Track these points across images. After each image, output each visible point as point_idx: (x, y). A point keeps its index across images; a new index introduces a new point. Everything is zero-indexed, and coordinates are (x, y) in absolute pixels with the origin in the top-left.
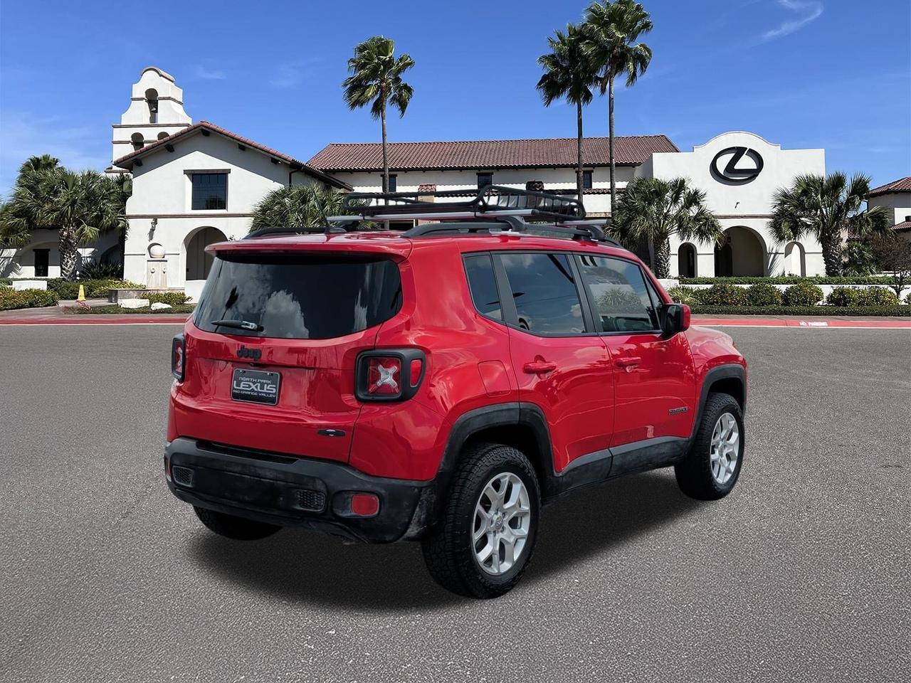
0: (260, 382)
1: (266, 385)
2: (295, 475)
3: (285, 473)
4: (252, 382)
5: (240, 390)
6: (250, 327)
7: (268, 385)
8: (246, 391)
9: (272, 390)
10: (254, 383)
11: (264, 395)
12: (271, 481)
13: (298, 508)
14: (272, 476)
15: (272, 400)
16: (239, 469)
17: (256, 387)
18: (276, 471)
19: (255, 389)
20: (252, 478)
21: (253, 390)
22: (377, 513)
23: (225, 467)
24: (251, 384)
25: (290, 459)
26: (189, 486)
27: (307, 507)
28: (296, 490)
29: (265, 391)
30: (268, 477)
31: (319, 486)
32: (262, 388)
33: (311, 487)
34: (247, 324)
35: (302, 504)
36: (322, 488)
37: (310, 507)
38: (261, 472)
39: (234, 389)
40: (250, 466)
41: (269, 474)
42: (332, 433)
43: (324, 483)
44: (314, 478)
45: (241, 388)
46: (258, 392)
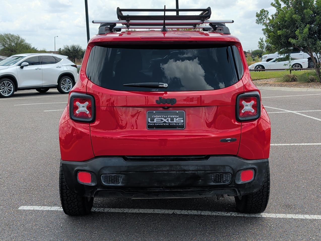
0: (169, 117)
1: (175, 119)
2: (211, 166)
3: (204, 166)
4: (163, 117)
5: (154, 123)
6: (164, 86)
7: (176, 118)
8: (160, 123)
9: (181, 121)
10: (165, 118)
11: (175, 124)
12: (194, 172)
13: (212, 184)
14: (194, 169)
15: (182, 127)
16: (168, 168)
17: (168, 120)
18: (197, 165)
19: (167, 122)
20: (177, 172)
21: (165, 122)
22: (253, 179)
23: (155, 169)
24: (163, 119)
25: (207, 157)
26: (120, 184)
27: (218, 182)
28: (211, 174)
29: (175, 122)
30: (191, 170)
31: (228, 170)
32: (172, 120)
33: (222, 171)
34: (163, 85)
35: (215, 181)
36: (230, 171)
37: (220, 182)
38: (186, 168)
39: (149, 123)
40: (176, 165)
41: (191, 168)
42: (229, 140)
43: (231, 167)
44: (224, 166)
45: (155, 122)
46: (169, 123)
